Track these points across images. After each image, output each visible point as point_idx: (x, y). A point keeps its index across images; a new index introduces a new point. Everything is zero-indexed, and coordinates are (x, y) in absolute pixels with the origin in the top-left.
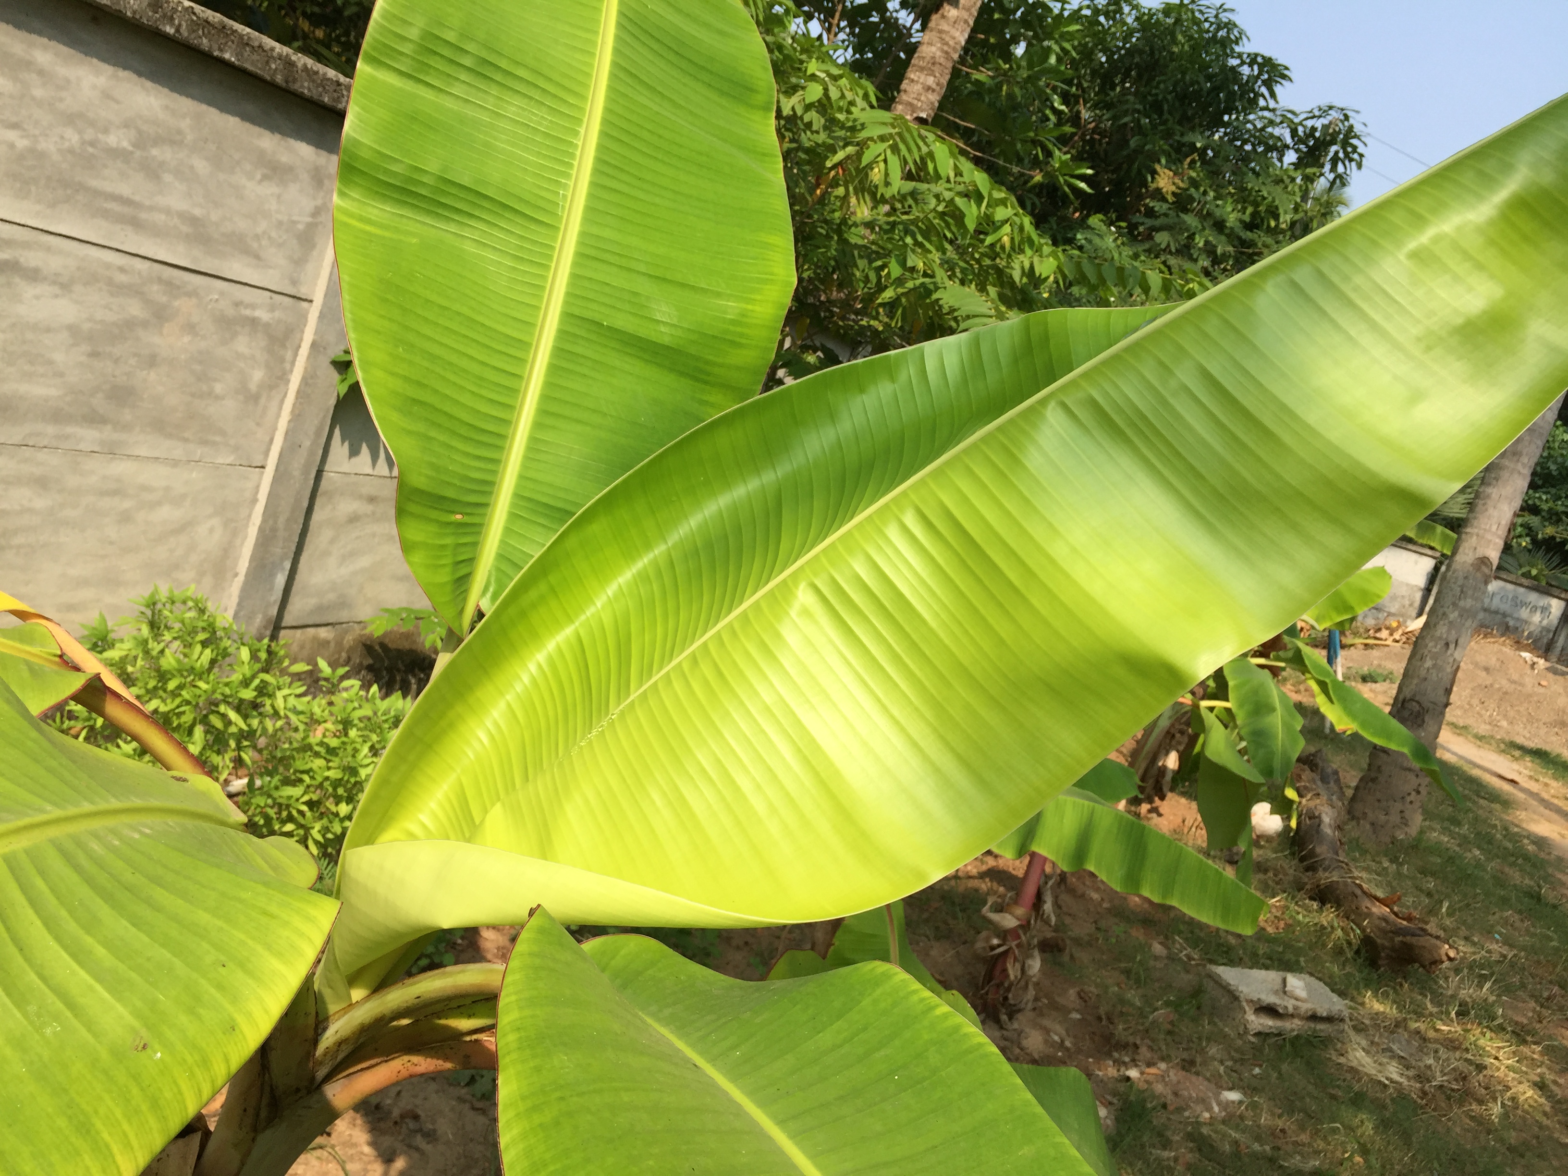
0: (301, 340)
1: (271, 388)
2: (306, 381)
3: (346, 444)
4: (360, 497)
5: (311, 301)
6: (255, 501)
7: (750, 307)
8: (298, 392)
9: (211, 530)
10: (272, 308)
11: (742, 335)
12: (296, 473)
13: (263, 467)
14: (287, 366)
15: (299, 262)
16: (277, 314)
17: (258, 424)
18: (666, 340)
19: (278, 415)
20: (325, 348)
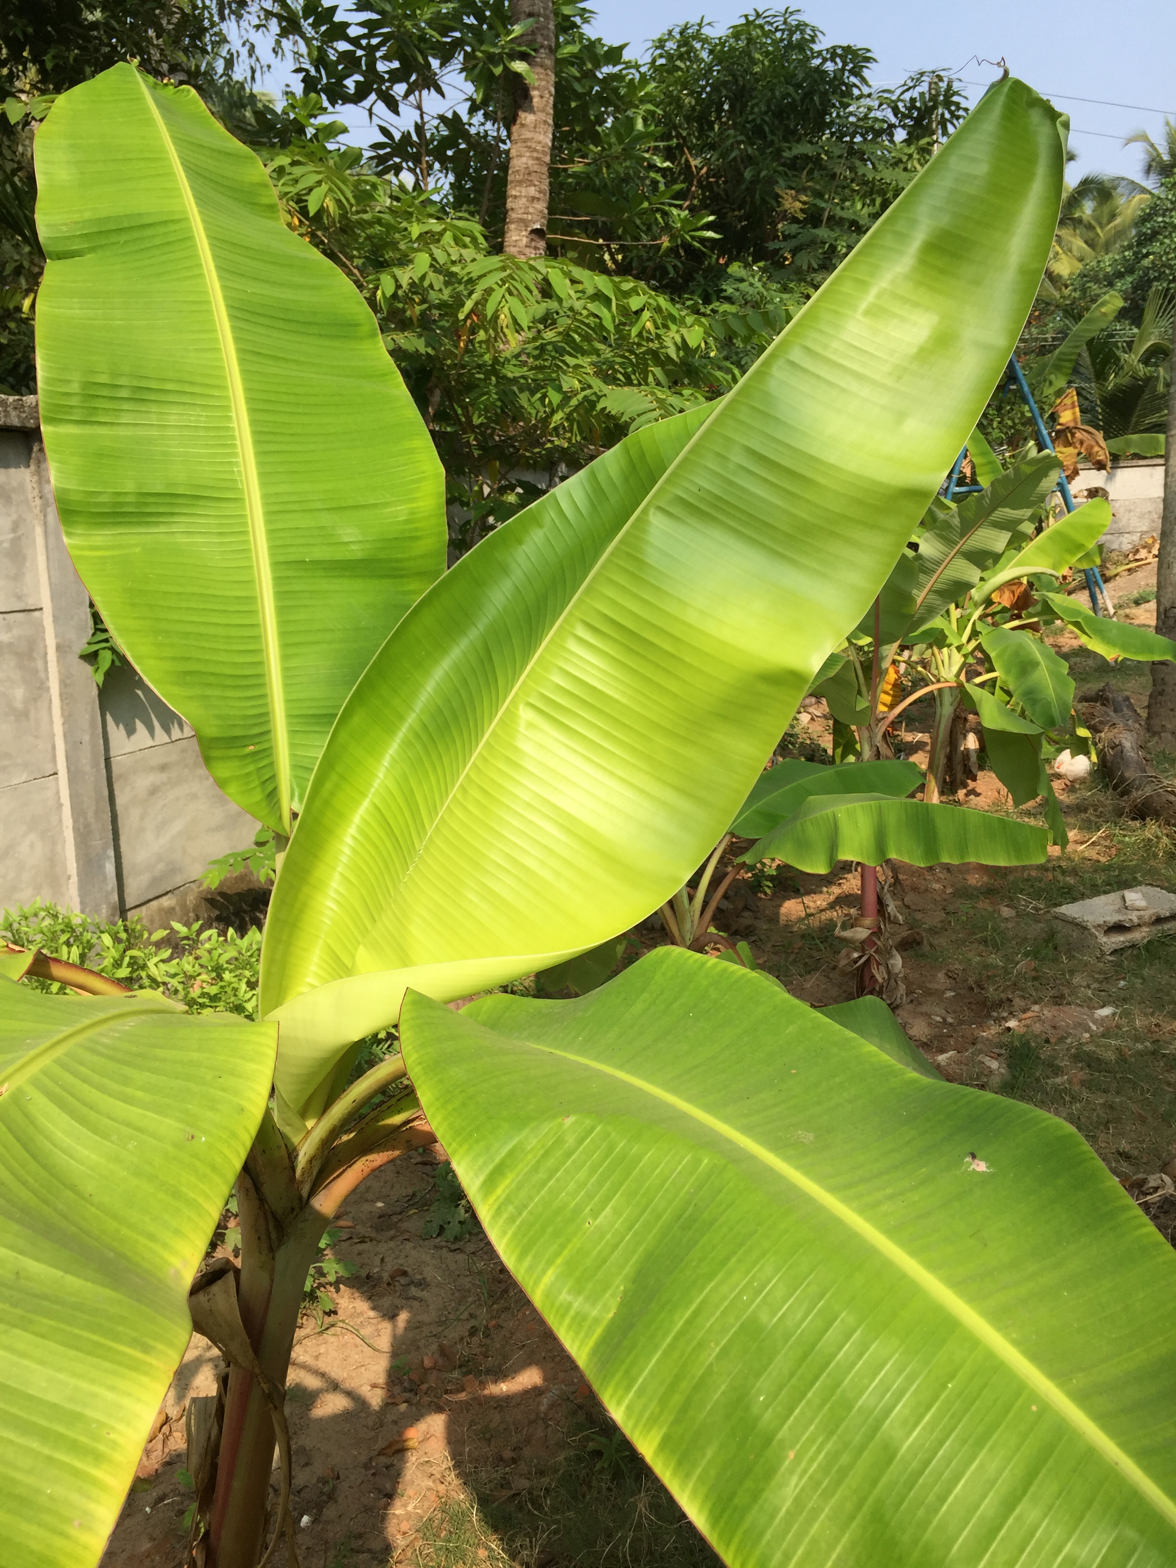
0: (46, 647)
1: (35, 700)
2: (63, 684)
3: (121, 726)
4: (152, 769)
5: (41, 609)
6: (60, 806)
7: (414, 505)
8: (61, 695)
9: (32, 846)
10: (9, 628)
11: (416, 529)
12: (88, 768)
13: (56, 774)
14: (42, 675)
15: (17, 577)
16: (16, 632)
17: (37, 737)
18: (359, 555)
19: (51, 722)
20: (70, 647)
